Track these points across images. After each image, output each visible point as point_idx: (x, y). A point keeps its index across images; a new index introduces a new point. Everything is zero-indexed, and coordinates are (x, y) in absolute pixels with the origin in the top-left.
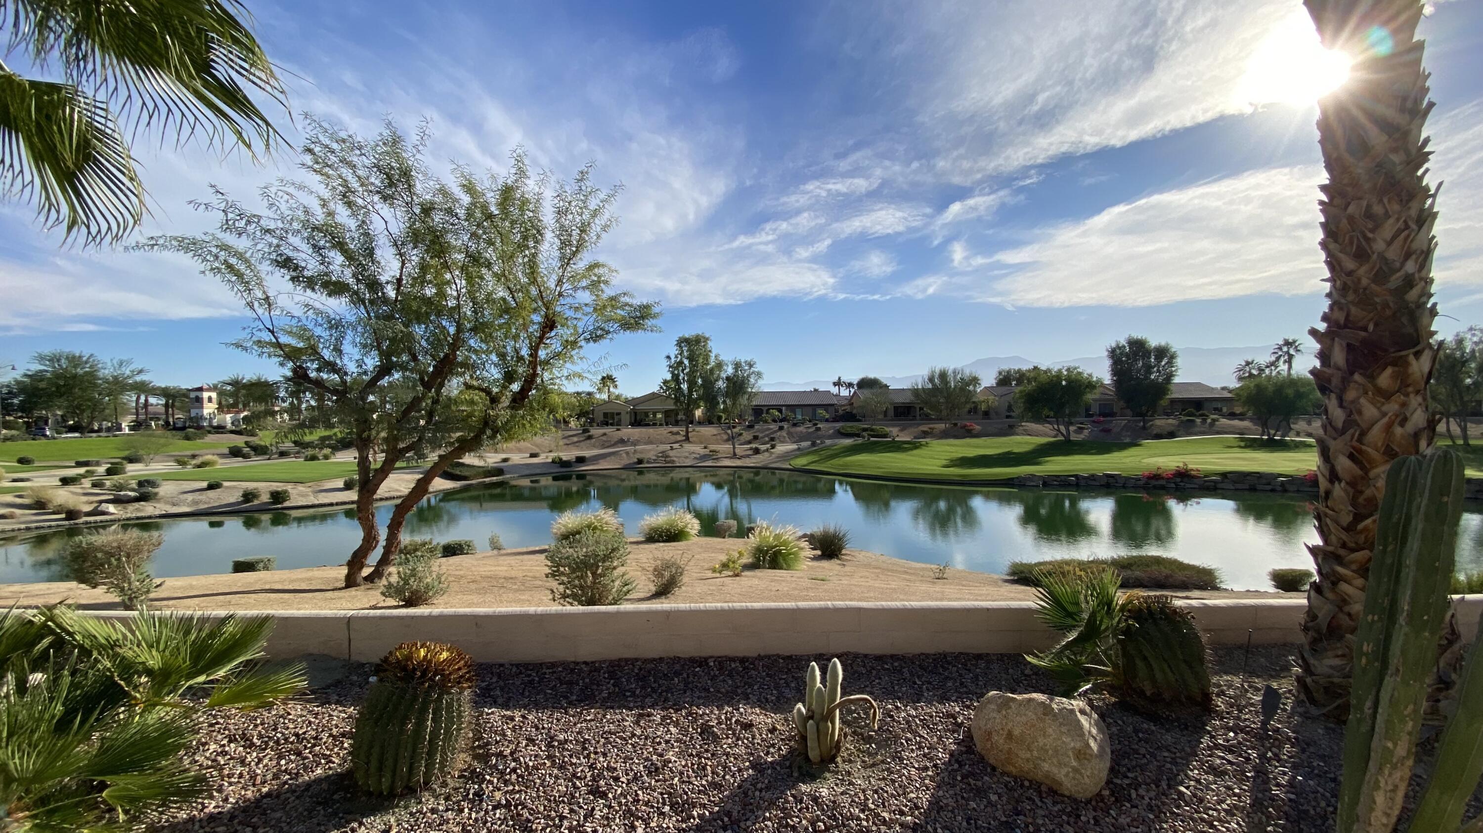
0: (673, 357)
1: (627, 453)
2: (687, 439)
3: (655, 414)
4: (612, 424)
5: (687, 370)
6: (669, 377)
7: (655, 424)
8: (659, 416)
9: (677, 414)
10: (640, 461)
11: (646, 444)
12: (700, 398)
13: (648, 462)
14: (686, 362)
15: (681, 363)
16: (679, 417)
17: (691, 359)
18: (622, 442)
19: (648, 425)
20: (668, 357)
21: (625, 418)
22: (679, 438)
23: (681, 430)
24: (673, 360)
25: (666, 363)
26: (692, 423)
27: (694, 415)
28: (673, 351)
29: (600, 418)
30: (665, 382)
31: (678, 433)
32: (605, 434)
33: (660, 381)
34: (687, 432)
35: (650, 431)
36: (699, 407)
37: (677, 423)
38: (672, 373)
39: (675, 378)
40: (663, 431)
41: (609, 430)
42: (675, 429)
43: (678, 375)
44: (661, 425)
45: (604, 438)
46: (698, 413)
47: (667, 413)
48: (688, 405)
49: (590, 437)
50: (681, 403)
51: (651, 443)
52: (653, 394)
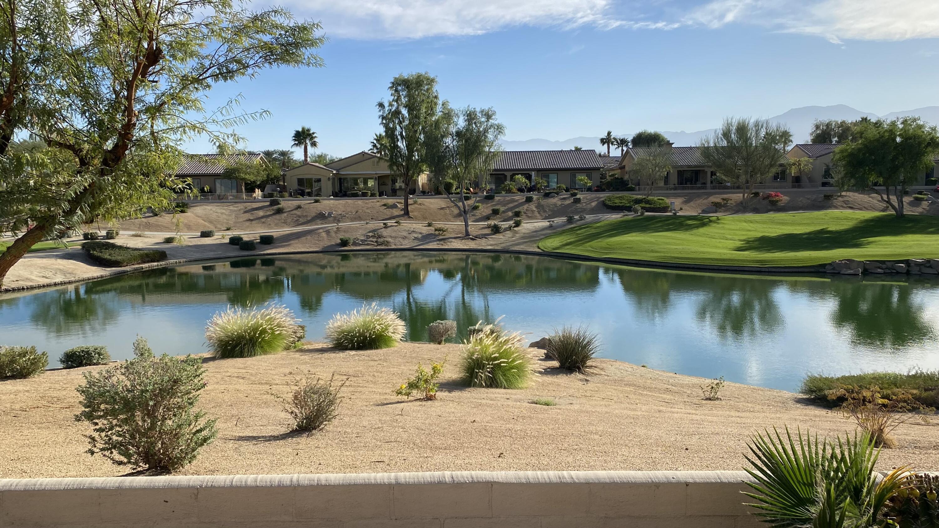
0: (386, 104)
1: (328, 232)
2: (406, 213)
3: (365, 183)
4: (309, 194)
5: (407, 122)
6: (381, 131)
7: (364, 195)
8: (371, 183)
9: (394, 181)
10: (344, 243)
11: (353, 219)
12: (423, 160)
13: (355, 244)
14: (405, 112)
15: (397, 113)
16: (397, 185)
17: (411, 107)
18: (321, 217)
19: (355, 195)
20: (381, 105)
21: (327, 186)
22: (396, 212)
23: (399, 201)
24: (387, 108)
25: (377, 113)
26: (413, 192)
27: (416, 182)
28: (387, 97)
29: (293, 185)
30: (379, 139)
31: (394, 206)
32: (299, 207)
33: (372, 138)
34: (407, 205)
35: (359, 202)
36: (422, 171)
37: (394, 193)
38: (386, 126)
39: (390, 133)
40: (376, 203)
41: (305, 202)
42: (391, 201)
43: (394, 129)
44: (373, 195)
45: (298, 212)
46: (423, 179)
47: (381, 180)
48: (408, 169)
49: (280, 211)
50: (399, 165)
51: (359, 219)
52: (363, 154)
